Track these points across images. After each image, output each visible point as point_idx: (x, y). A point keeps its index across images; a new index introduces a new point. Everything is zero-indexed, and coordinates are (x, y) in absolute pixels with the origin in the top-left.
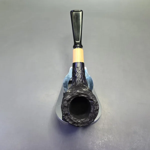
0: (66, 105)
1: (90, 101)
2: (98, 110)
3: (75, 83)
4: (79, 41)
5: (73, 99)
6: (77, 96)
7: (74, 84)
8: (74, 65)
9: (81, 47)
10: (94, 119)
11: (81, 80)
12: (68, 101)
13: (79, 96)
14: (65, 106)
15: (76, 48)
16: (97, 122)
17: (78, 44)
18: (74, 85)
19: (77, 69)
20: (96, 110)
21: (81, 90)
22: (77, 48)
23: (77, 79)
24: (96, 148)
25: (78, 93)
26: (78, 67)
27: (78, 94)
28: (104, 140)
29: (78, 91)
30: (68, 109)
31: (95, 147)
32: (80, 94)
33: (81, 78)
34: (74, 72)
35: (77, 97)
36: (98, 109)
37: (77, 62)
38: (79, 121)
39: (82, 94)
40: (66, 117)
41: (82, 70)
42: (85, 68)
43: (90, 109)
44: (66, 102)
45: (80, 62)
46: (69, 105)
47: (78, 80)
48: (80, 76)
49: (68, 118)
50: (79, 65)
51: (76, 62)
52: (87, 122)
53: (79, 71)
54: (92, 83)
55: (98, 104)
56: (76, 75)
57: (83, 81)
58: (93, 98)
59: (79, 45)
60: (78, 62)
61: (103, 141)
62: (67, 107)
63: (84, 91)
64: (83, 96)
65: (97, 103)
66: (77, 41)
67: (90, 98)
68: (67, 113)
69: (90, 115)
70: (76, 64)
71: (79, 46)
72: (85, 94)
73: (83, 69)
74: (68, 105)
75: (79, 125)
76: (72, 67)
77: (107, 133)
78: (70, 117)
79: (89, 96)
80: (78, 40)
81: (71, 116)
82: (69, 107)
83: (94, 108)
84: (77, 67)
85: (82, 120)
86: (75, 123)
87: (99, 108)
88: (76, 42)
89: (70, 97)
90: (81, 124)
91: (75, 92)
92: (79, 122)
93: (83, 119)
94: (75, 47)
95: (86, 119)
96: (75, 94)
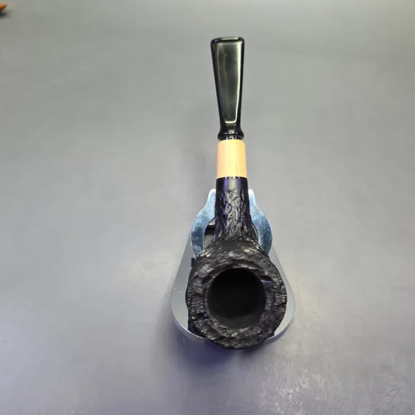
0: (200, 291)
1: (263, 281)
2: (284, 305)
3: (223, 232)
4: (235, 121)
5: (217, 275)
6: (228, 266)
7: (220, 236)
8: (221, 183)
9: (239, 135)
10: (274, 330)
11: (239, 225)
12: (205, 280)
13: (235, 267)
14: (197, 294)
15: (225, 139)
16: (283, 337)
17: (230, 128)
18: (220, 238)
19: (228, 195)
20: (278, 306)
21: (238, 253)
22: (229, 139)
23: (228, 223)
24: (279, 408)
25: (230, 258)
26: (230, 189)
27: (231, 262)
28: (301, 387)
29: (231, 254)
30: (204, 302)
31: (277, 404)
32: (235, 261)
33: (240, 218)
34: (220, 204)
35: (229, 268)
36: (285, 303)
37: (228, 178)
38: (233, 333)
39: (242, 261)
40: (200, 321)
41: (241, 197)
42: (251, 192)
43: (264, 302)
44: (198, 283)
45: (237, 178)
46: (207, 292)
47: (230, 225)
48: (237, 213)
49: (206, 324)
50: (233, 185)
51: (226, 176)
52: (254, 337)
53: (233, 201)
54: (269, 233)
55: (285, 290)
56: (226, 211)
57: (246, 227)
58: (271, 272)
59: (233, 132)
60: (232, 178)
61: (297, 390)
62: (202, 296)
63: (246, 253)
64: (244, 266)
65: (283, 287)
66: (228, 120)
67: (263, 272)
68: (202, 311)
69: (263, 317)
70: (226, 183)
71: (234, 134)
72: (251, 263)
73: (245, 196)
74: (204, 291)
75: (233, 344)
76: (214, 191)
77: (309, 369)
78: (211, 321)
79: (262, 268)
80: (232, 119)
81: (214, 320)
82: (206, 295)
83: (274, 299)
84: (229, 191)
85: (242, 331)
86: (222, 338)
87: (286, 300)
88: (226, 122)
89: (209, 271)
90: (240, 341)
91: (222, 258)
92: (233, 335)
93: (244, 328)
94: (223, 136)
95: (252, 329)
96: (224, 262)
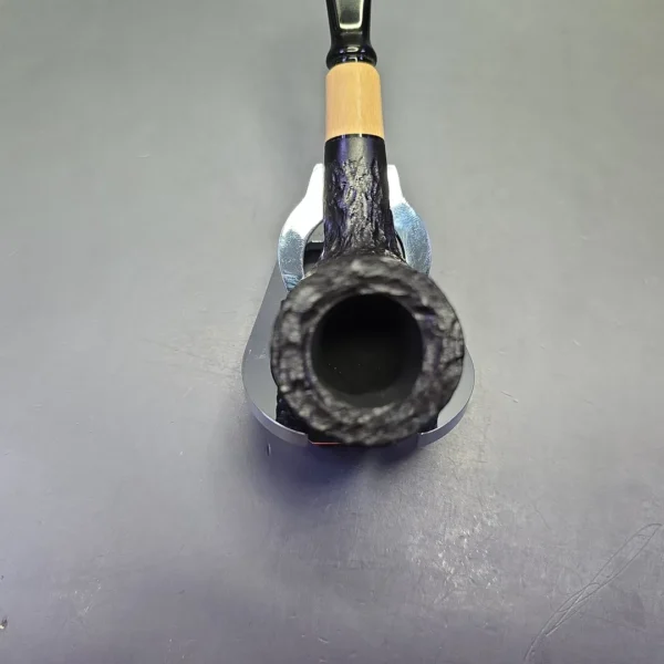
0: (295, 337)
1: (418, 317)
2: (459, 359)
3: (339, 243)
4: (358, 25)
5: (328, 307)
6: (352, 289)
7: (333, 248)
8: (334, 151)
9: (369, 56)
10: (440, 408)
11: (369, 228)
12: (305, 316)
13: (364, 291)
14: (290, 345)
15: (341, 62)
17: (348, 45)
18: (334, 253)
19: (348, 171)
20: (448, 364)
21: (369, 262)
22: (348, 60)
23: (349, 223)
24: (444, 562)
25: (354, 275)
26: (353, 158)
27: (357, 282)
28: (483, 524)
29: (356, 266)
30: (303, 358)
31: (440, 555)
32: (365, 281)
33: (371, 215)
34: (334, 189)
35: (351, 294)
36: (462, 357)
37: (347, 136)
38: (361, 416)
39: (378, 279)
40: (298, 394)
41: (373, 174)
43: (420, 357)
44: (293, 320)
45: (364, 136)
46: (310, 339)
47: (353, 227)
48: (365, 204)
49: (308, 401)
50: (359, 151)
51: (341, 132)
52: (401, 423)
53: (358, 181)
55: (461, 331)
56: (346, 199)
57: (382, 232)
58: (434, 298)
59: (357, 49)
60: (357, 135)
61: (477, 529)
62: (301, 348)
63: (385, 264)
64: (381, 289)
65: (457, 326)
66: (344, 22)
67: (419, 300)
68: (301, 376)
69: (420, 386)
70: (343, 145)
71: (359, 52)
72: (395, 283)
73: (380, 173)
74: (305, 337)
75: (362, 436)
77: (497, 493)
78: (319, 395)
79: (415, 292)
80: (355, 20)
81: (324, 392)
82: (308, 347)
83: (440, 350)
84: (350, 162)
85: (378, 411)
86: (339, 425)
87: (463, 349)
88: (343, 26)
89: (314, 298)
90: (375, 431)
91: (339, 273)
92: (361, 421)
93: (380, 405)
94: (334, 58)
95: (396, 408)
96: (340, 281)
